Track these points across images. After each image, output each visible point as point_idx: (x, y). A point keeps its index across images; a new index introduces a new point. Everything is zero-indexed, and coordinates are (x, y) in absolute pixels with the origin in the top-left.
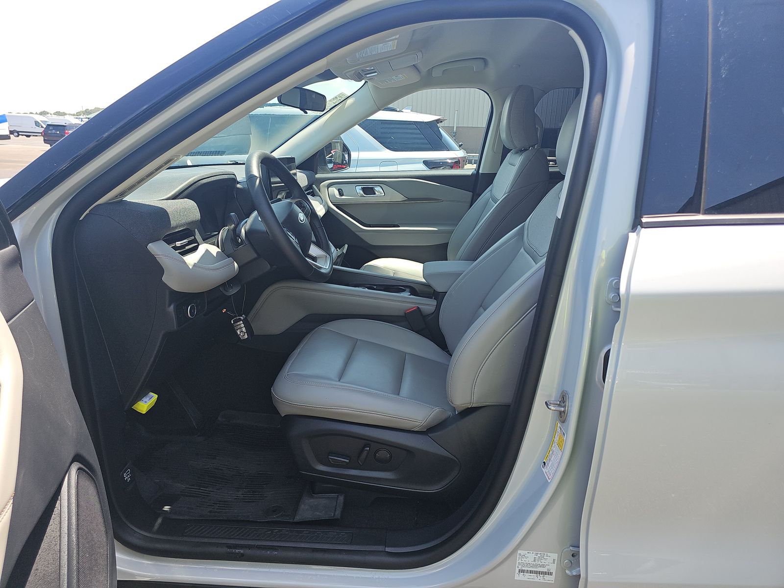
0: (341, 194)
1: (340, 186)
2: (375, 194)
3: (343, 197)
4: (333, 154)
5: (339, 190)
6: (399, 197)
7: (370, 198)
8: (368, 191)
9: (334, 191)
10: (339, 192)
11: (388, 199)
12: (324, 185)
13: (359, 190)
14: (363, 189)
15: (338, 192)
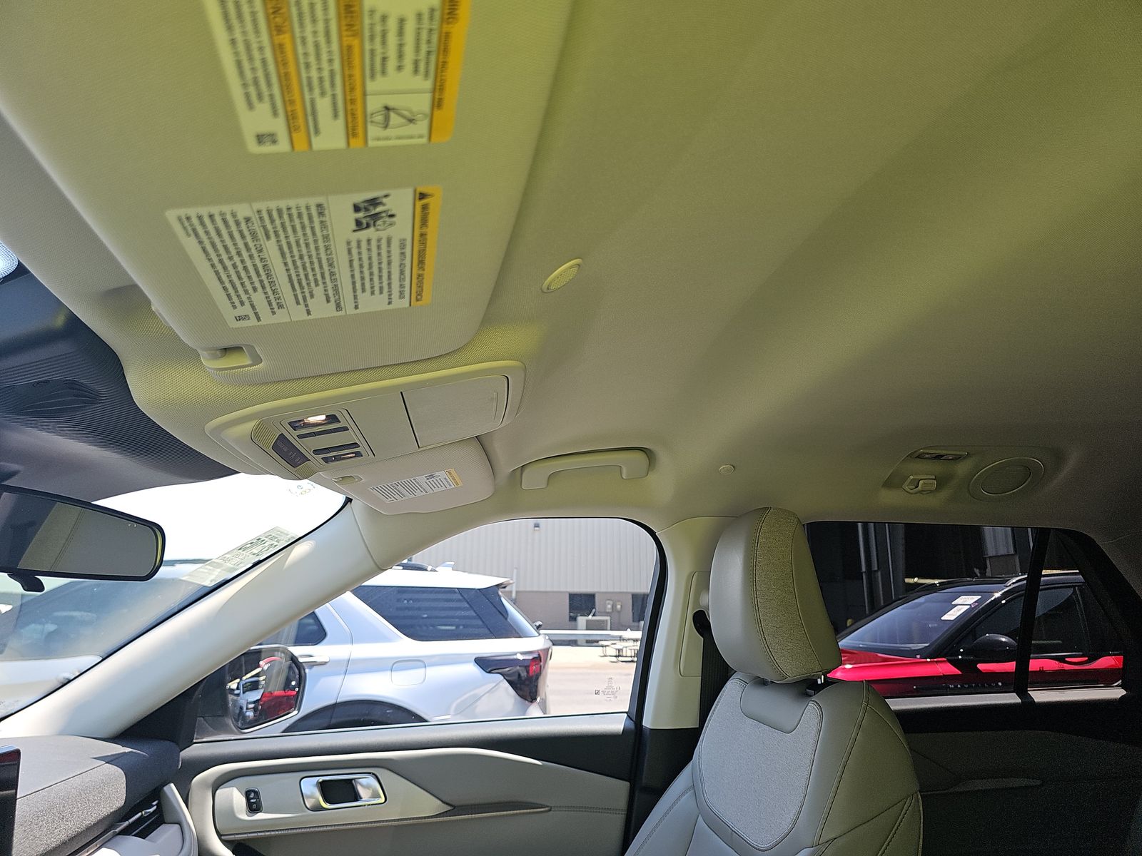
0: (254, 807)
1: (251, 782)
2: (356, 797)
3: (260, 816)
4: (266, 668)
5: (247, 794)
6: (425, 805)
7: (341, 814)
8: (341, 791)
9: (234, 797)
10: (248, 799)
11: (392, 813)
12: (204, 782)
13: (310, 786)
14: (325, 788)
15: (244, 800)
